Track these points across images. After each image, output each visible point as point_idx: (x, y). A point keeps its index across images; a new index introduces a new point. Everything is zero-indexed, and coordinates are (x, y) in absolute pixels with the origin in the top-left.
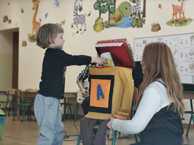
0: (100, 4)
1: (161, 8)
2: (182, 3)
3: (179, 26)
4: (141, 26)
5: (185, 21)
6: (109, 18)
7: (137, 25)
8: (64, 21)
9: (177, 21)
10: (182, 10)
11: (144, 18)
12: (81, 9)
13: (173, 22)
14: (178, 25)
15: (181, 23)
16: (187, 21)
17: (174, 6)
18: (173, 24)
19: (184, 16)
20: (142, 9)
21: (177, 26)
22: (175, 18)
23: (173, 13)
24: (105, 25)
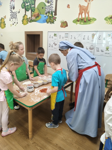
0: (25, 4)
1: (69, 8)
2: (88, 3)
3: (83, 24)
5: (89, 20)
6: (31, 15)
7: (50, 21)
8: (5, 16)
9: (82, 20)
10: (87, 10)
11: (55, 16)
12: (14, 8)
13: (78, 21)
15: (85, 22)
16: (91, 20)
17: (80, 6)
19: (88, 15)
20: (54, 9)
21: (82, 24)
22: (80, 17)
23: (79, 12)
24: (29, 21)
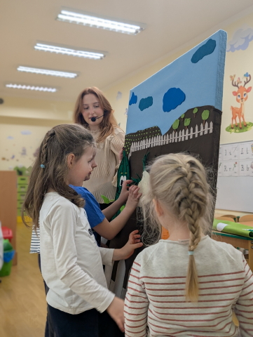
2: (241, 104)
3: (239, 132)
5: (246, 126)
9: (237, 126)
10: (241, 112)
13: (232, 128)
14: (237, 131)
15: (241, 128)
17: (232, 108)
18: (233, 130)
19: (244, 120)
22: (234, 123)
23: (232, 116)
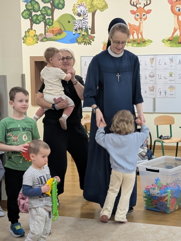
0: (31, 13)
2: (140, 23)
3: (136, 47)
4: (90, 43)
6: (45, 30)
7: (84, 42)
9: (134, 41)
10: (139, 30)
13: (129, 42)
15: (139, 43)
16: (146, 42)
17: (130, 25)
18: (130, 44)
19: (142, 36)
